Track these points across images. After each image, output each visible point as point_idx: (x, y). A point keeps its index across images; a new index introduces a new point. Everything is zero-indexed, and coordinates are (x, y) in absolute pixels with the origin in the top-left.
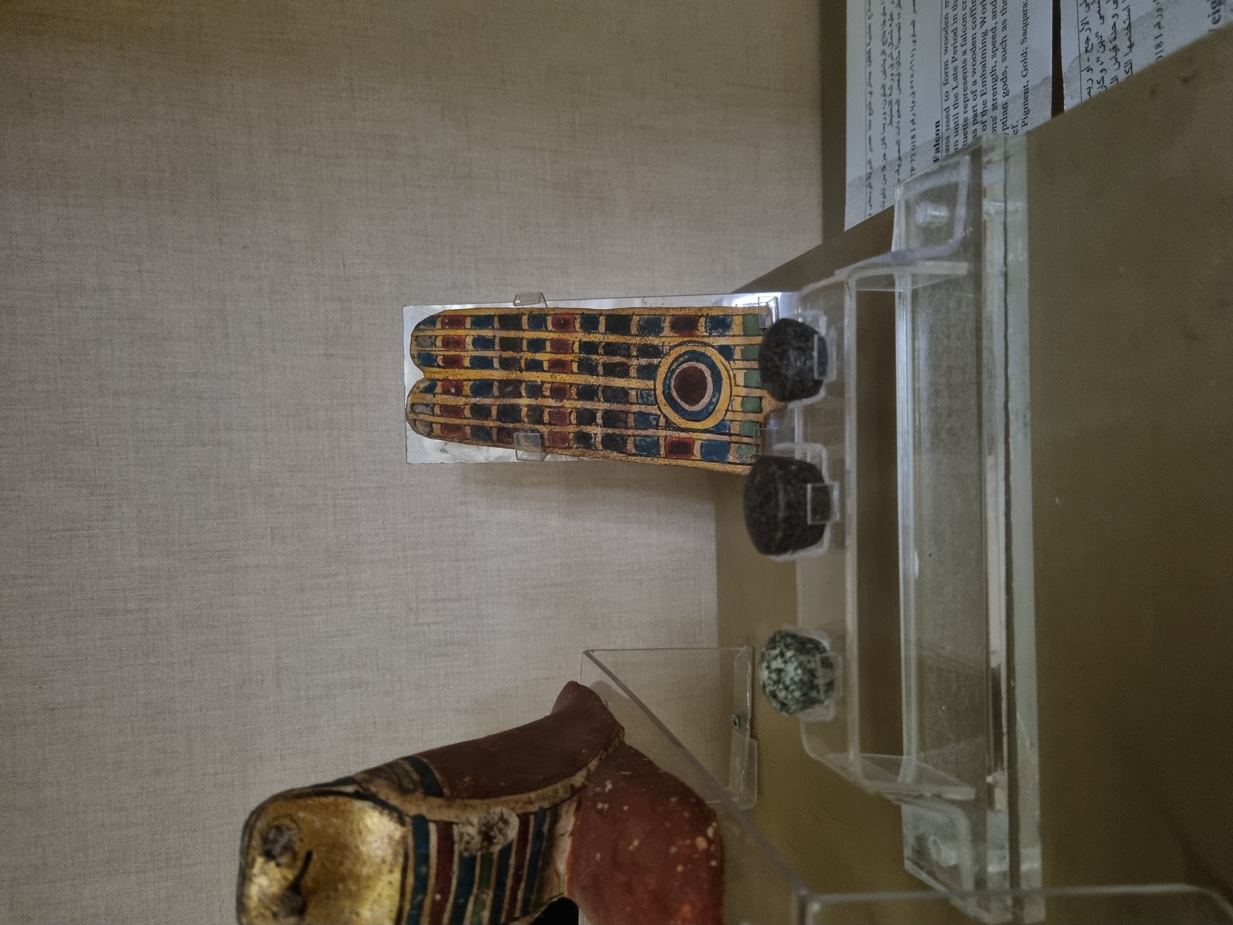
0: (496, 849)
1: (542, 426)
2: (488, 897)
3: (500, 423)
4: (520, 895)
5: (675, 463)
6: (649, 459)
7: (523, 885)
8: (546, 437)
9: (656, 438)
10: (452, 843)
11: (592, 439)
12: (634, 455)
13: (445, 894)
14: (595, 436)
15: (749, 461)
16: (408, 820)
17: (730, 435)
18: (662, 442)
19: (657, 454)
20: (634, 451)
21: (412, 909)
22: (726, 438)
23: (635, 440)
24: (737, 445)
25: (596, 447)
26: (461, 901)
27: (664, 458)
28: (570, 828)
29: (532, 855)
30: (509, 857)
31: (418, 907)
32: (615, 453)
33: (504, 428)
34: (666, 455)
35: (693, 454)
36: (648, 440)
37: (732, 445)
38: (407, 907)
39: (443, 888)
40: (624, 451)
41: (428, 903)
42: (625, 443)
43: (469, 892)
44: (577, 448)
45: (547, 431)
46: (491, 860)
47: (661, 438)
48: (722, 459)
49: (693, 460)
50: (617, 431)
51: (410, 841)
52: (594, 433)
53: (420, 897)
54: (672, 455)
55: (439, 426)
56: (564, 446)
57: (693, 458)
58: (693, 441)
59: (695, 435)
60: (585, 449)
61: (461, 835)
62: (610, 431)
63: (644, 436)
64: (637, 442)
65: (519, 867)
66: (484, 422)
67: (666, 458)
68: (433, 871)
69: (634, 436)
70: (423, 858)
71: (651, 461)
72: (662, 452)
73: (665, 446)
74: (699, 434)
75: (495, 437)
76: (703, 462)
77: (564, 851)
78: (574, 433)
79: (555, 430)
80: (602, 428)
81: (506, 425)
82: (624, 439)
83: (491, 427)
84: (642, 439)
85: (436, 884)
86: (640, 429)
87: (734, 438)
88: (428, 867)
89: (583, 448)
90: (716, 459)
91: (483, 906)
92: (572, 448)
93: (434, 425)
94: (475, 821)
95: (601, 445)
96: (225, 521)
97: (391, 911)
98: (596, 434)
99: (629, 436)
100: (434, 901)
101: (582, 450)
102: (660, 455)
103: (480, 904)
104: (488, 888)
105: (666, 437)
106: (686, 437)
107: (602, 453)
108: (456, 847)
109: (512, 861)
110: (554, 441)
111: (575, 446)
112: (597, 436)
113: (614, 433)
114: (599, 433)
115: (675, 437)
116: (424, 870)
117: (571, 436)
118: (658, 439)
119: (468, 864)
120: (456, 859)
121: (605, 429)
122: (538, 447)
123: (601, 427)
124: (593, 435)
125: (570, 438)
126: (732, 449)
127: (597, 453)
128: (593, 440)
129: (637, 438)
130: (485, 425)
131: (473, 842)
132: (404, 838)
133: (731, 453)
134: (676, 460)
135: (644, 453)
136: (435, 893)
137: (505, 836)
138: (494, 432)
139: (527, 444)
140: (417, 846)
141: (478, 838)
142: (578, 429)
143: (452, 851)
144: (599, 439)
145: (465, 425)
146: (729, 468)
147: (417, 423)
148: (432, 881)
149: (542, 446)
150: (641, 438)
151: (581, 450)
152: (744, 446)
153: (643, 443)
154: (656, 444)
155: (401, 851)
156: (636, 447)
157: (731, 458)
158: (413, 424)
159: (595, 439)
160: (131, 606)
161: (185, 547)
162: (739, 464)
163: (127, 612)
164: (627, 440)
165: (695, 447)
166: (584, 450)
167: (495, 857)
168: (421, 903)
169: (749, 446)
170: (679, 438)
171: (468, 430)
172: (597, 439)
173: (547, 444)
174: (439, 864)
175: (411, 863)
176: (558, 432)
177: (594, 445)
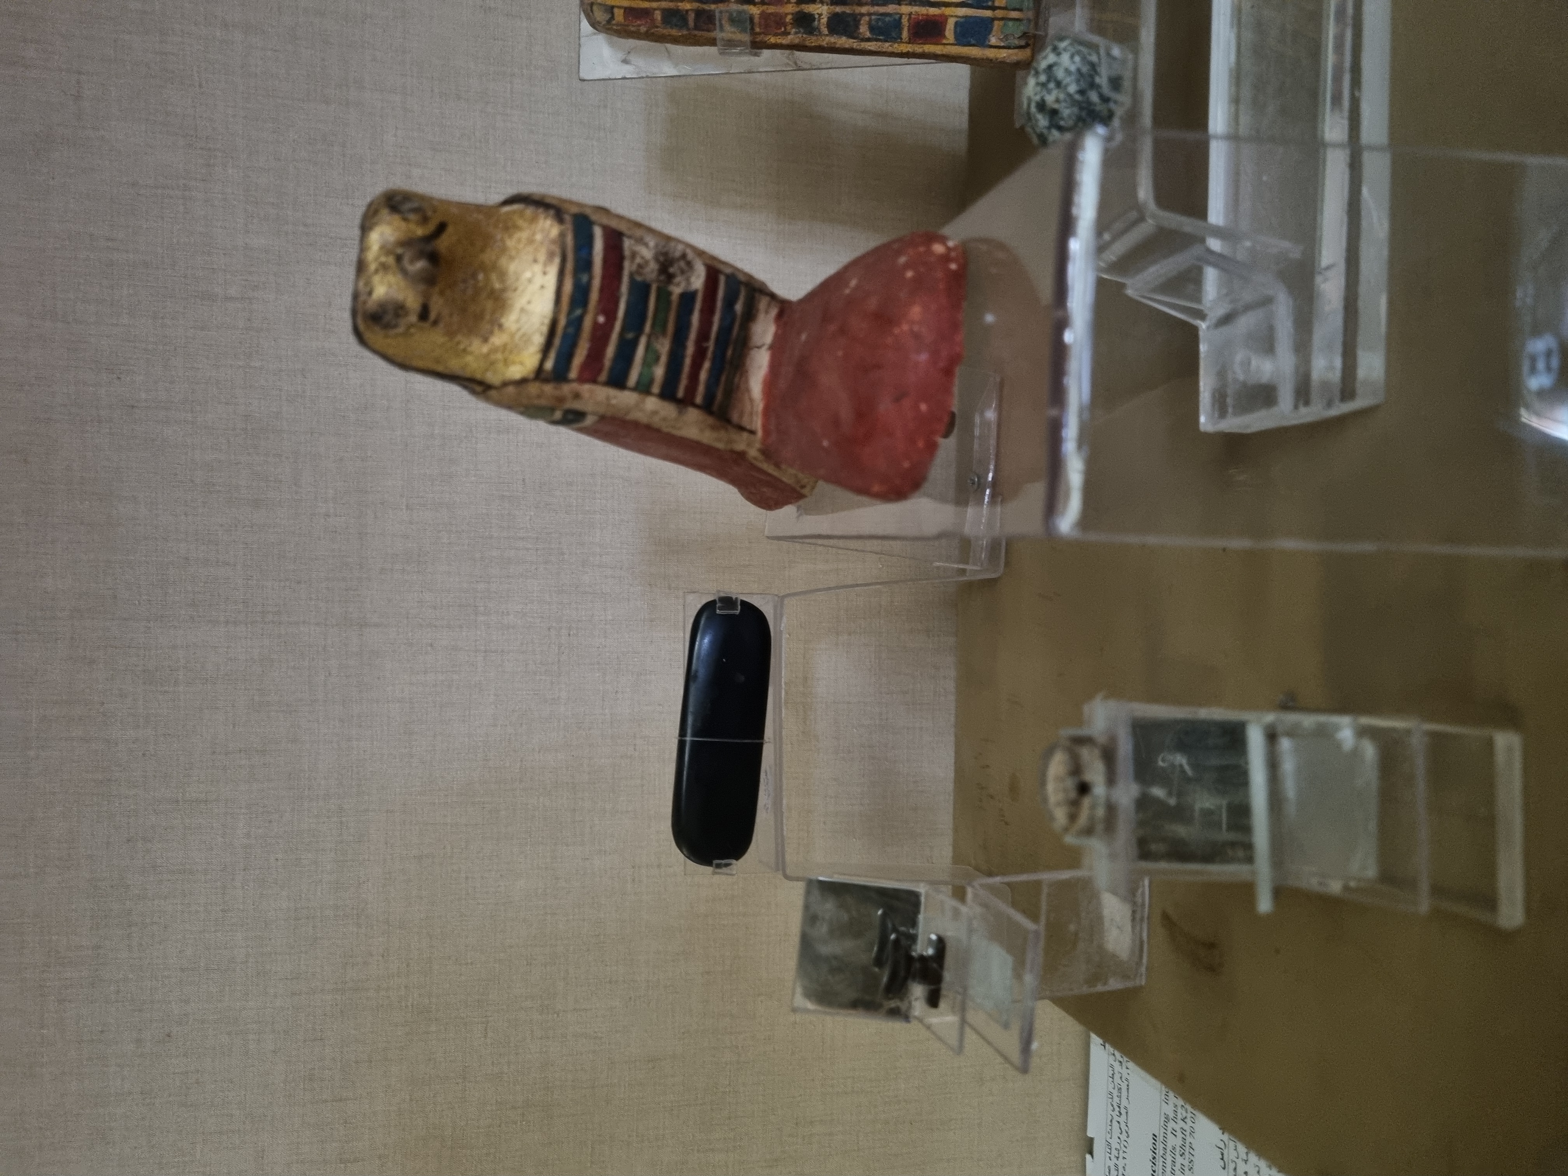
0: (677, 290)
1: (752, 7)
2: (664, 347)
3: (697, 4)
4: (703, 376)
5: (921, 50)
6: (887, 44)
7: (707, 365)
8: (756, 20)
9: (897, 17)
10: (621, 258)
11: (814, 21)
12: (868, 40)
13: (611, 316)
14: (819, 17)
15: (1017, 42)
16: (568, 218)
17: (993, 8)
18: (905, 21)
19: (898, 39)
20: (868, 35)
21: (569, 324)
22: (988, 13)
23: (870, 19)
24: (1002, 23)
25: (819, 31)
26: (630, 336)
27: (906, 43)
28: (769, 338)
29: (721, 329)
30: (690, 312)
31: (576, 324)
32: (844, 39)
33: (704, 10)
34: (910, 39)
35: (944, 37)
36: (887, 19)
37: (996, 23)
38: (562, 322)
39: (608, 307)
40: (856, 35)
41: (587, 323)
42: (857, 27)
43: (640, 330)
44: (796, 33)
45: (758, 12)
46: (669, 302)
47: (904, 16)
48: (982, 42)
49: (945, 44)
50: (847, 10)
51: (570, 240)
52: (818, 14)
53: (578, 312)
54: (917, 39)
55: (622, 11)
56: (779, 31)
57: (945, 41)
58: (944, 19)
59: (948, 11)
60: (806, 34)
61: (634, 255)
62: (838, 9)
63: (882, 14)
64: (873, 22)
65: (703, 335)
66: (680, 4)
67: (909, 43)
68: (596, 283)
69: (870, 14)
70: (584, 264)
71: (890, 47)
72: (905, 34)
73: (909, 26)
74: (953, 9)
75: (691, 23)
76: (957, 47)
77: (760, 367)
78: (792, 14)
79: (770, 11)
80: (829, 6)
81: (706, 7)
82: (856, 19)
83: (687, 11)
84: (879, 19)
85: (600, 300)
86: (878, 5)
87: (999, 13)
88: (591, 278)
89: (803, 33)
90: (973, 42)
91: (657, 359)
92: (789, 33)
93: (616, 10)
94: (652, 244)
95: (826, 29)
96: (350, 202)
97: (542, 324)
98: (820, 15)
99: (862, 15)
100: (595, 324)
101: (802, 37)
102: (901, 39)
103: (652, 357)
104: (664, 333)
105: (910, 14)
106: (935, 13)
107: (827, 38)
108: (627, 264)
109: (695, 318)
110: (767, 26)
111: (794, 30)
112: (822, 17)
113: (844, 13)
114: (825, 13)
115: (922, 15)
116: (585, 278)
117: (789, 18)
118: (901, 18)
119: (640, 290)
120: (625, 280)
121: (832, 7)
122: (746, 32)
123: (827, 5)
124: (817, 16)
125: (787, 20)
126: (995, 28)
127: (821, 39)
128: (816, 22)
129: (873, 17)
130: (680, 8)
131: (647, 270)
132: (562, 235)
133: (994, 33)
134: (922, 46)
135: (881, 38)
136: (596, 315)
137: (688, 280)
138: (691, 17)
139: (733, 30)
140: (578, 248)
141: (653, 266)
142: (797, 9)
143: (620, 268)
144: (824, 20)
145: (655, 9)
146: (990, 53)
147: (595, 8)
148: (594, 296)
149: (751, 34)
150: (879, 17)
151: (800, 35)
152: (1010, 23)
153: (880, 24)
154: (898, 24)
155: (558, 251)
156: (872, 29)
157: (993, 41)
158: (589, 11)
159: (819, 21)
160: (233, 291)
161: (301, 228)
162: (1003, 47)
163: (228, 299)
164: (860, 20)
165: (948, 27)
166: (804, 36)
167: (675, 298)
168: (580, 320)
169: (1018, 23)
170: (927, 15)
171: (658, 15)
172: (822, 21)
173: (758, 30)
174: (604, 277)
175: (570, 266)
176: (771, 14)
177: (818, 28)
